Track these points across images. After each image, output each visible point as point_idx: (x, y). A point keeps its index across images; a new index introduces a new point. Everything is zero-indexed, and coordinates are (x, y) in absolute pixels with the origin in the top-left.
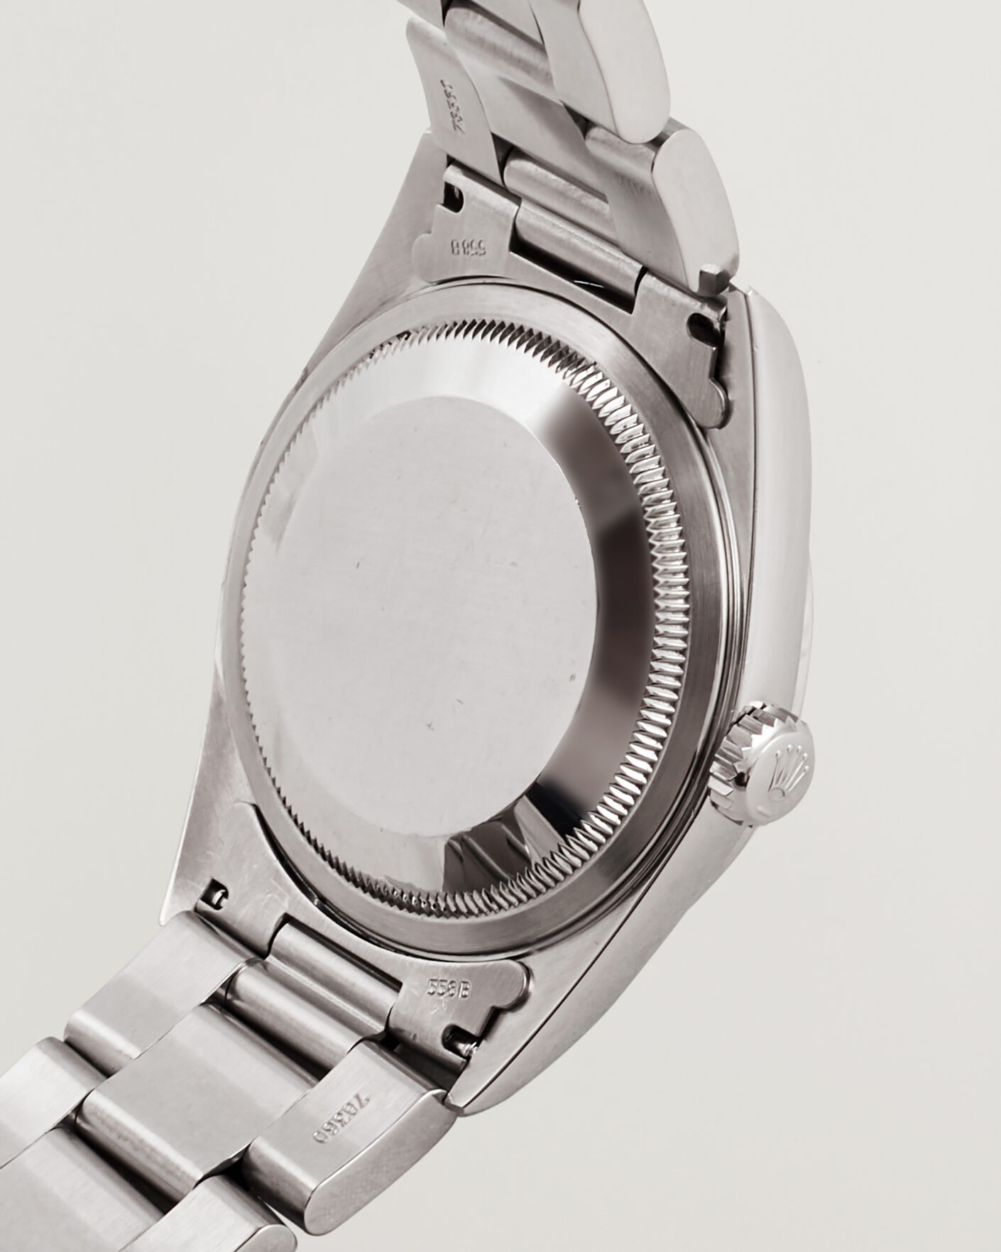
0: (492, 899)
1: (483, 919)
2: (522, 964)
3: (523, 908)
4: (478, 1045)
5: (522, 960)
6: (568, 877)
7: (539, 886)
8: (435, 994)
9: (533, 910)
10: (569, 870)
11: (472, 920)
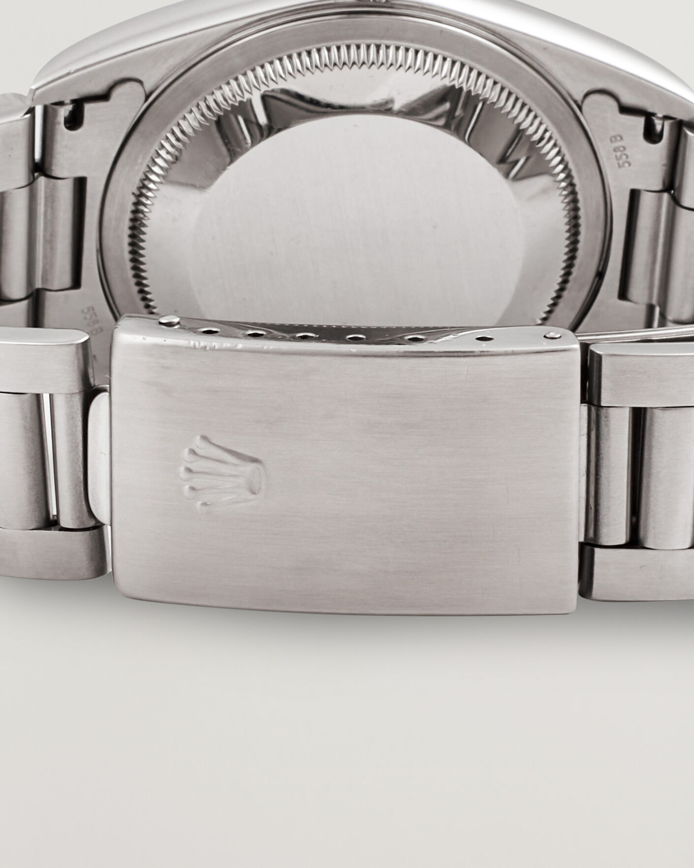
0: (542, 139)
1: (560, 142)
2: (583, 102)
3: (540, 113)
4: (654, 114)
5: (580, 102)
6: (504, 86)
7: (518, 105)
8: (629, 160)
9: (538, 105)
10: (498, 87)
11: (564, 150)
